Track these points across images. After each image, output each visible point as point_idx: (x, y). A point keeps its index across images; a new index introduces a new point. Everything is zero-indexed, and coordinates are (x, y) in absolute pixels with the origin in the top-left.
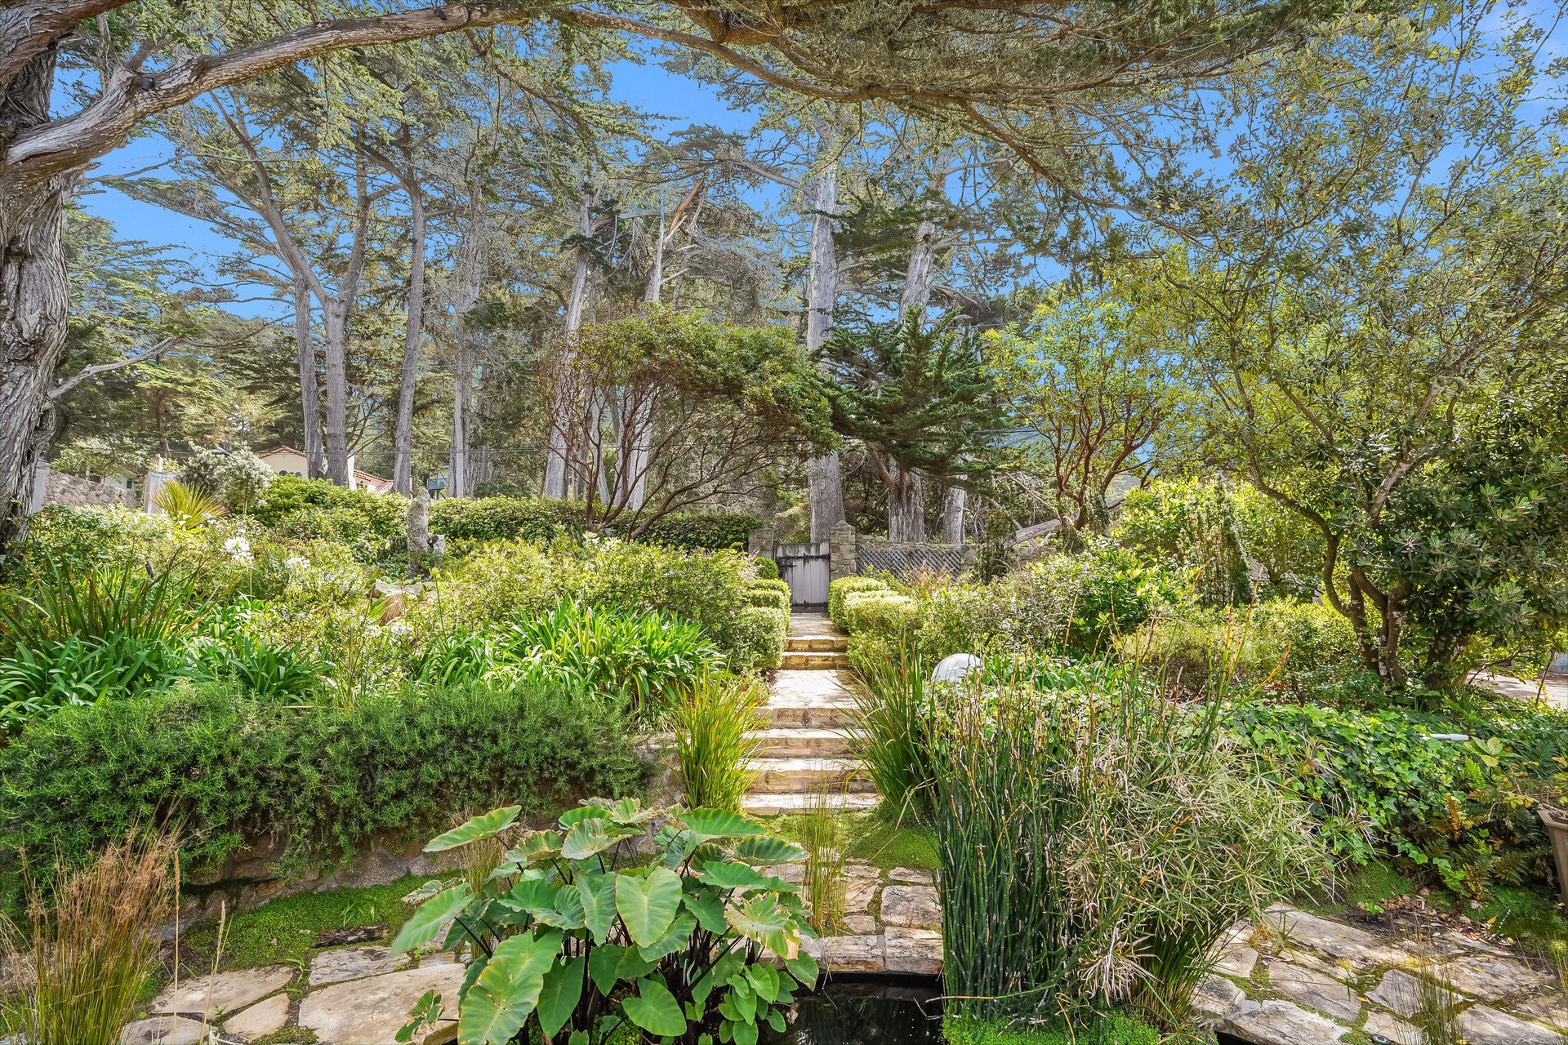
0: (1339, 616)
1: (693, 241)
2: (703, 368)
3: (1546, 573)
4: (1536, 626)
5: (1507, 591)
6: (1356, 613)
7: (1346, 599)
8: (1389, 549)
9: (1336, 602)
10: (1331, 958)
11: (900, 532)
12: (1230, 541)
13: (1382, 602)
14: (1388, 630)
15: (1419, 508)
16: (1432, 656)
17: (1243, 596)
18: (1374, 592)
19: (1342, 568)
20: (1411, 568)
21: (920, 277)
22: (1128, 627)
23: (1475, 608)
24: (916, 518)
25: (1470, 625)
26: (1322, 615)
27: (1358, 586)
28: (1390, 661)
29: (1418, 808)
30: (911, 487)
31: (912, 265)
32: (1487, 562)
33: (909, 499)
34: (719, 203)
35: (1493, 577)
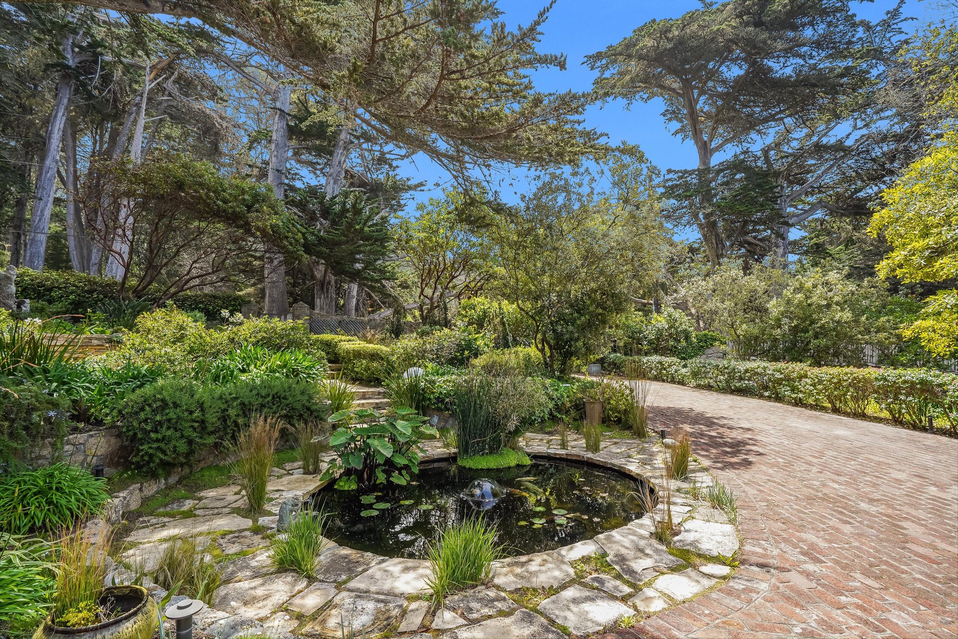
0: (537, 352)
1: (170, 95)
2: (219, 202)
3: (590, 339)
4: (586, 354)
5: (580, 344)
6: (542, 351)
7: (540, 346)
8: (554, 331)
9: (537, 347)
10: (542, 440)
11: (321, 309)
12: (503, 324)
13: (550, 347)
14: (551, 357)
15: (561, 318)
16: (562, 364)
17: (507, 346)
18: (548, 343)
19: (539, 336)
20: (558, 336)
21: (340, 163)
22: (476, 356)
23: (573, 349)
24: (331, 301)
25: (572, 354)
26: (533, 352)
27: (543, 340)
28: (551, 366)
29: (559, 403)
30: (329, 283)
31: (335, 154)
32: (576, 335)
33: (328, 290)
34: (190, 73)
35: (577, 339)
